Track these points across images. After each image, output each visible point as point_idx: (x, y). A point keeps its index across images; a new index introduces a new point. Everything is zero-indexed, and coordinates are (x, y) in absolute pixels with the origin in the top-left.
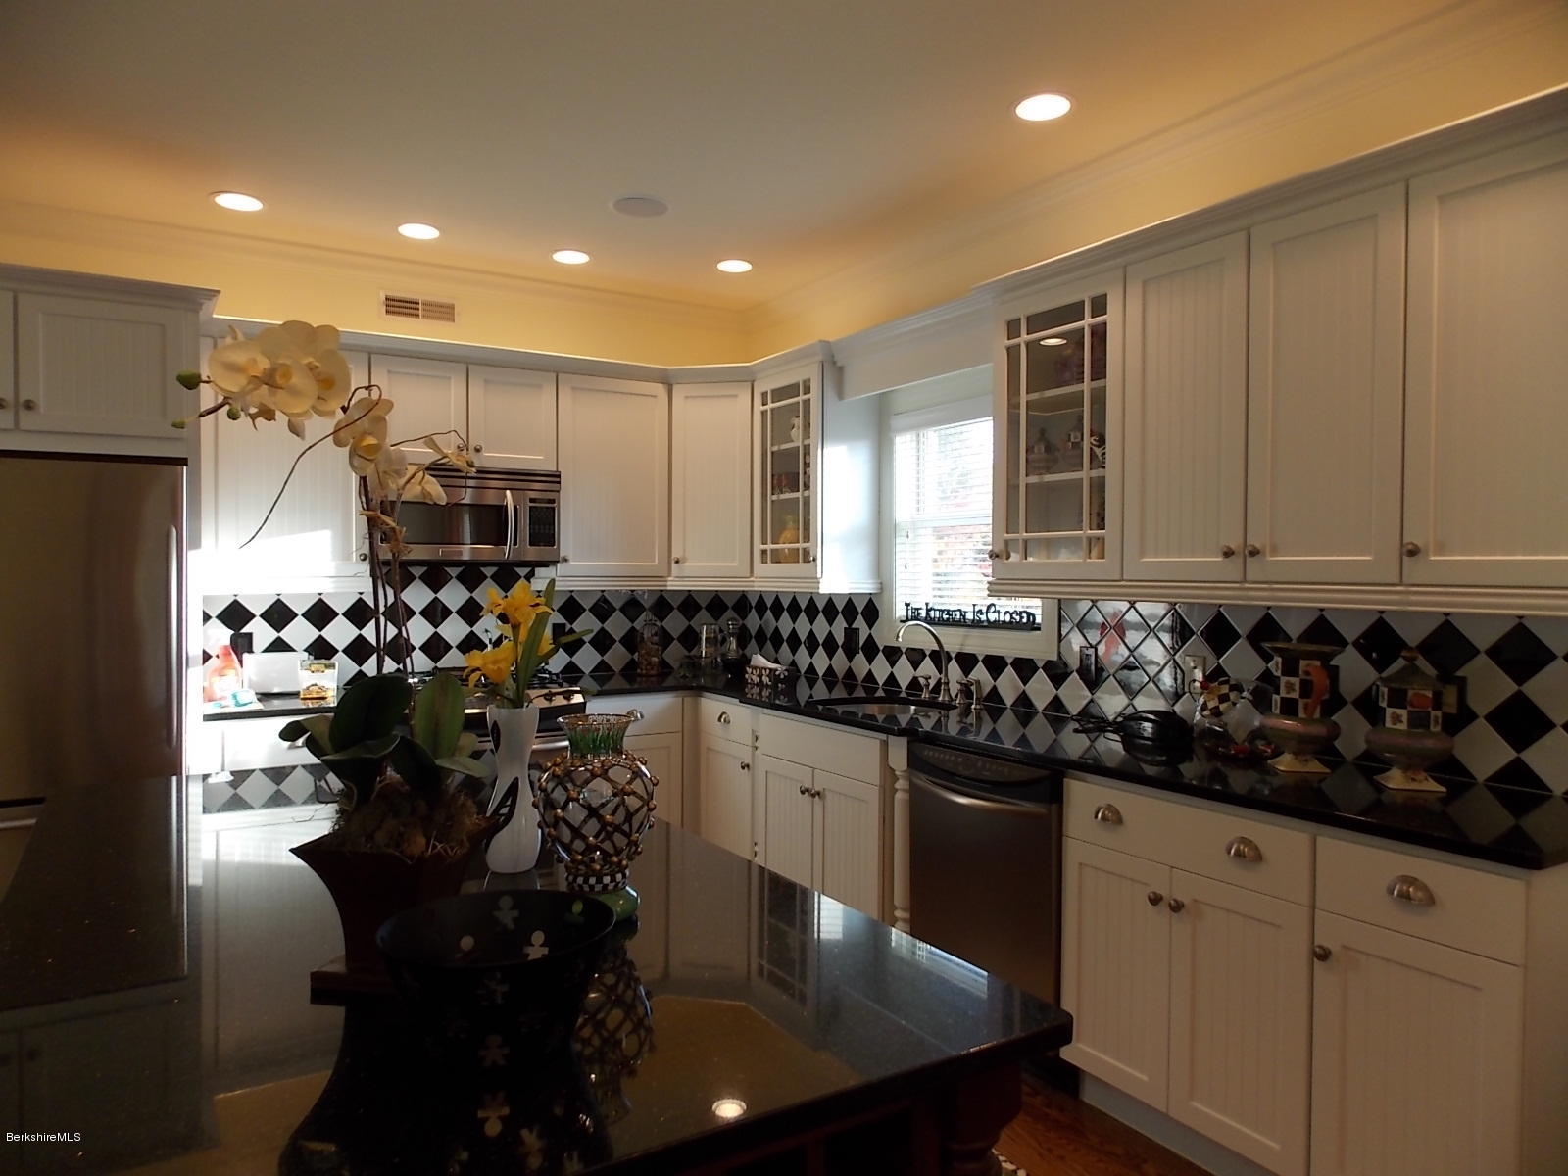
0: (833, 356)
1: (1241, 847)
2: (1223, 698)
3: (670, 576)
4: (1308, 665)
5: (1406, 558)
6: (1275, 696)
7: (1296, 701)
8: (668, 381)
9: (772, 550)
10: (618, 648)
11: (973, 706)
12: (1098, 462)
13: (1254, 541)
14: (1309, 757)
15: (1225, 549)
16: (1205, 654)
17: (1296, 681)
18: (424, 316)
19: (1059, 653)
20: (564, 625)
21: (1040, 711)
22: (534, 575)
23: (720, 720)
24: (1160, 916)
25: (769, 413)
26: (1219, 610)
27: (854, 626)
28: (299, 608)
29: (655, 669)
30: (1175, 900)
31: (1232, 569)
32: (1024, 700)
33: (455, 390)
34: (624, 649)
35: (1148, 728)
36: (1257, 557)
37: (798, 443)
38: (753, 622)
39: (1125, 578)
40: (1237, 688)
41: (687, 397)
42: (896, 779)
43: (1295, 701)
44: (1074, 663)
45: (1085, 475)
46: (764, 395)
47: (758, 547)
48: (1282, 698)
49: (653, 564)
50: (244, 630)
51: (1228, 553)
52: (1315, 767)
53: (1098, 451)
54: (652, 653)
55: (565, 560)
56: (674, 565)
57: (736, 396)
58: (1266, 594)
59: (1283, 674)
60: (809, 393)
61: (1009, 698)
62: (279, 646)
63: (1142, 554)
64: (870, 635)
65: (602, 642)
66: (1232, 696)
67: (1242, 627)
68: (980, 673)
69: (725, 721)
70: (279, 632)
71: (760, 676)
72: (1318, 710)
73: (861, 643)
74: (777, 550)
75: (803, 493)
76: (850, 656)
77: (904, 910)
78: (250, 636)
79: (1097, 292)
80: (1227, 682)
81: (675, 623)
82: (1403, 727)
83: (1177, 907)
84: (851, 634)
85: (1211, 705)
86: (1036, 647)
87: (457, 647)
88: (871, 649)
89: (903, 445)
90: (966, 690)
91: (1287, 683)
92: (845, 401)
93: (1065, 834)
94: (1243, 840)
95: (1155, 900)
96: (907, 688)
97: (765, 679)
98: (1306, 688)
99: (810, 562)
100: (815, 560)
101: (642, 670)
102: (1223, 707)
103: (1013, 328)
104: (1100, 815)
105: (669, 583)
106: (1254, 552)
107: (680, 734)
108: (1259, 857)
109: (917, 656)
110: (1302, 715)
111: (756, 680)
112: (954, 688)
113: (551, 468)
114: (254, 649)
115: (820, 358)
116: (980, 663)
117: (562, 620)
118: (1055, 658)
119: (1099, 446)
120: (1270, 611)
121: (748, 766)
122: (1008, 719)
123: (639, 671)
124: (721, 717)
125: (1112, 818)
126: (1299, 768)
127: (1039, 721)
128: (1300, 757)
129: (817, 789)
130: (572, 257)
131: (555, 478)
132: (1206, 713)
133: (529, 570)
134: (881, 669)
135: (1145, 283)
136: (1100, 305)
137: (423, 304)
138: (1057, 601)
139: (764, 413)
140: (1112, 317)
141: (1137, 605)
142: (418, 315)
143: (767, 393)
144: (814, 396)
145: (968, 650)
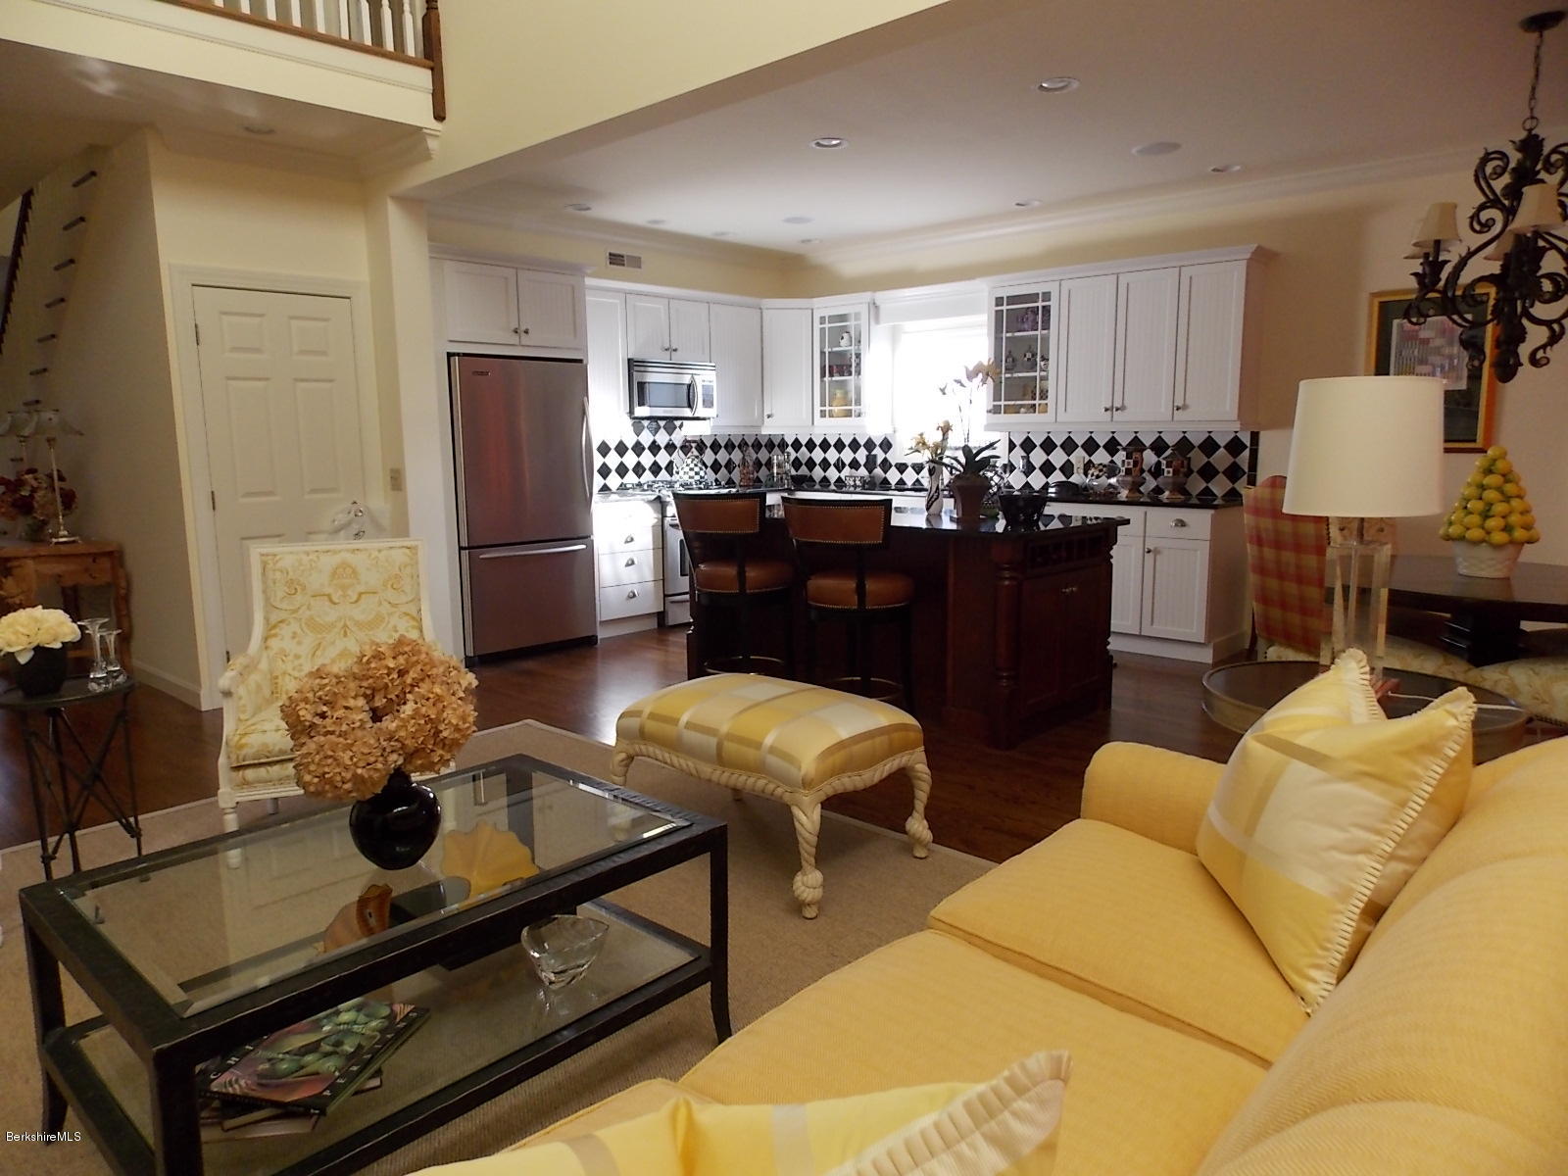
0: (874, 300)
3: (763, 425)
4: (1136, 454)
5: (1176, 412)
8: (761, 308)
9: (829, 410)
12: (1044, 369)
15: (1105, 408)
17: (1131, 461)
18: (627, 265)
25: (826, 330)
27: (873, 453)
37: (851, 347)
39: (1057, 421)
43: (1130, 469)
45: (1037, 374)
46: (822, 318)
47: (818, 408)
51: (1106, 410)
53: (1044, 365)
55: (718, 416)
56: (766, 419)
60: (859, 321)
63: (1066, 411)
64: (885, 458)
71: (855, 481)
74: (833, 410)
75: (855, 377)
76: (870, 471)
79: (1046, 291)
82: (1171, 475)
84: (870, 458)
85: (1095, 474)
88: (886, 466)
92: (880, 327)
97: (858, 483)
103: (999, 301)
105: (762, 430)
109: (903, 467)
111: (852, 483)
115: (868, 301)
119: (1045, 363)
136: (1047, 297)
137: (626, 257)
139: (822, 330)
140: (1056, 303)
142: (624, 265)
143: (825, 317)
144: (864, 323)
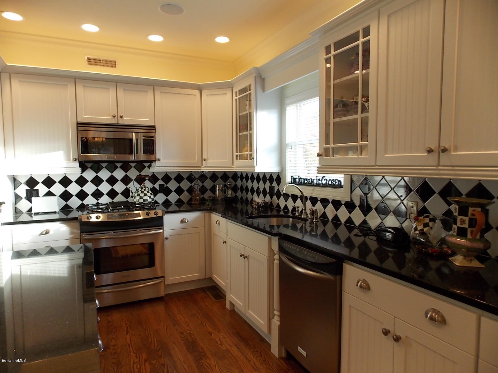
0: (260, 74)
1: (434, 315)
2: (426, 225)
3: (202, 166)
4: (474, 210)
6: (454, 226)
7: (466, 229)
8: (200, 89)
9: (240, 155)
10: (186, 193)
11: (314, 220)
12: (365, 109)
13: (444, 144)
14: (473, 258)
15: (428, 149)
16: (418, 201)
17: (466, 219)
18: (103, 66)
19: (351, 198)
20: (164, 185)
21: (343, 223)
22: (151, 166)
23: (216, 223)
24: (388, 342)
25: (238, 99)
26: (425, 180)
27: (272, 185)
28: (57, 180)
29: (198, 201)
30: (396, 336)
31: (432, 159)
32: (336, 218)
33: (112, 93)
34: (188, 193)
35: (389, 235)
36: (447, 153)
37: (248, 112)
38: (239, 183)
39: (377, 165)
40: (433, 220)
41: (207, 95)
42: (275, 254)
44: (357, 203)
45: (359, 116)
46: (236, 93)
47: (235, 154)
48: (458, 227)
49: (195, 161)
50: (35, 188)
51: (430, 151)
52: (476, 264)
53: (366, 104)
54: (197, 196)
55: (159, 160)
56: (203, 161)
57: (226, 94)
58: (451, 172)
59: (459, 215)
60: (251, 90)
61: (330, 217)
62: (49, 194)
63: (386, 153)
64: (278, 189)
65: (179, 191)
66: (431, 224)
67: (437, 188)
68: (319, 206)
69: (218, 223)
70: (49, 189)
72: (479, 234)
73: (275, 192)
74: (242, 155)
75: (249, 132)
76: (271, 197)
77: (278, 311)
78: (37, 190)
79: (365, 25)
80: (427, 217)
81: (208, 184)
83: (397, 339)
84: (272, 188)
85: (420, 228)
86: (342, 195)
87: (121, 194)
88: (279, 195)
89: (291, 110)
90: (313, 213)
91: (461, 219)
92: (265, 93)
93: (343, 290)
94: (434, 311)
95: (386, 333)
96: (291, 211)
98: (473, 223)
99: (251, 159)
100: (253, 158)
101: (193, 202)
102: (425, 229)
103: (328, 50)
104: (359, 284)
105: (202, 169)
106: (444, 150)
107: (204, 228)
108: (443, 321)
110: (469, 236)
112: (308, 212)
113: (153, 124)
114: (39, 195)
115: (254, 75)
116: (319, 201)
117: (163, 183)
118: (349, 200)
119: (366, 102)
120: (451, 181)
121: (225, 242)
122: (330, 226)
123: (192, 202)
124: (217, 222)
125: (365, 287)
126: (467, 264)
127: (342, 227)
128: (467, 258)
129: (246, 255)
130: (156, 38)
131: (153, 128)
132: (417, 232)
133: (149, 164)
134: (282, 202)
135: (389, 16)
136: (367, 32)
137: (103, 61)
138: (350, 175)
139: (236, 100)
140: (372, 37)
141: (386, 177)
142: (101, 65)
143: (237, 92)
144: (253, 91)
145: (314, 196)
